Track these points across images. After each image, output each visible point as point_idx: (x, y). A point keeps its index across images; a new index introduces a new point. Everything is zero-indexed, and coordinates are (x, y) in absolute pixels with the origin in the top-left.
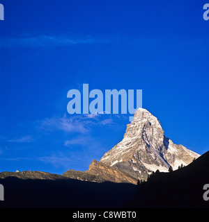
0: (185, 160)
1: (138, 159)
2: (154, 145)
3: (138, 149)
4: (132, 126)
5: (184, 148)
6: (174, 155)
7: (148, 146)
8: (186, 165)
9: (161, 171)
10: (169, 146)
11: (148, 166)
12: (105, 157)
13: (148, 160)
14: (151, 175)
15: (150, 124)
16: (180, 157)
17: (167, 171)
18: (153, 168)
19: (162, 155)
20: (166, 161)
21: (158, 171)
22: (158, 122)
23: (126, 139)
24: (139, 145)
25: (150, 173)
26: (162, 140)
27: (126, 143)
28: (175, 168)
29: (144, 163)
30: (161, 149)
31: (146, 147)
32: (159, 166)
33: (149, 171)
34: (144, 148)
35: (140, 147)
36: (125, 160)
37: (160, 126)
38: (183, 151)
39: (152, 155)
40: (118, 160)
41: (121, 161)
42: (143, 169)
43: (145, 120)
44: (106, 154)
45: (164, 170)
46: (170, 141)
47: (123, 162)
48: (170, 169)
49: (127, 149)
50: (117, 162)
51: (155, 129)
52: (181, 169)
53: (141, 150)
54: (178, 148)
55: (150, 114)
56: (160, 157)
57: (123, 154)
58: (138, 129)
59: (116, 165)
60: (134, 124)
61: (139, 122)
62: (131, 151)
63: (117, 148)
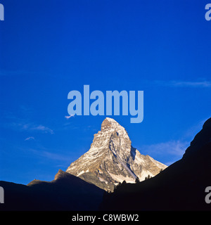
0: (152, 171)
1: (105, 169)
2: (121, 156)
3: (105, 160)
4: (99, 136)
5: (151, 159)
6: (141, 166)
7: (115, 156)
8: (153, 176)
9: (127, 182)
10: (136, 157)
11: (114, 177)
12: (72, 167)
13: (114, 170)
14: (117, 186)
15: (118, 134)
16: (147, 168)
17: (134, 182)
18: (120, 179)
19: (128, 166)
20: (133, 172)
21: (124, 182)
22: (125, 132)
23: (93, 149)
24: (106, 155)
25: (116, 184)
26: (129, 150)
27: (92, 153)
28: (142, 179)
29: (111, 174)
30: (128, 160)
31: (113, 157)
32: (125, 176)
33: (116, 182)
34: (111, 158)
35: (107, 158)
36: (91, 171)
37: (127, 136)
38: (150, 161)
39: (119, 165)
40: (85, 170)
41: (88, 171)
42: (110, 180)
43: (112, 130)
44: (73, 164)
45: (131, 181)
46: (137, 151)
47: (90, 173)
48: (137, 180)
49: (94, 159)
50: (83, 172)
51: (122, 139)
52: (148, 180)
53: (107, 160)
54: (145, 159)
55: (118, 124)
56: (128, 168)
57: (89, 164)
58: (105, 139)
59: (83, 175)
60: (101, 134)
61: (107, 132)
62: (98, 161)
63: (84, 158)
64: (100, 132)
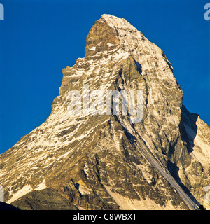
1: (98, 180)
2: (148, 138)
3: (98, 150)
4: (79, 73)
7: (129, 139)
10: (197, 140)
13: (128, 184)
15: (139, 68)
19: (173, 169)
20: (186, 189)
22: (163, 63)
24: (102, 135)
26: (175, 119)
27: (57, 129)
29: (115, 196)
30: (172, 150)
31: (123, 143)
34: (117, 145)
35: (104, 144)
36: (54, 185)
37: (169, 76)
39: (144, 168)
40: (33, 184)
41: (42, 186)
43: (122, 56)
46: (199, 123)
47: (48, 191)
49: (63, 149)
50: (27, 189)
51: (153, 86)
53: (106, 152)
55: (139, 35)
56: (170, 178)
57: (47, 164)
58: (98, 85)
59: (26, 199)
60: (87, 67)
61: (104, 62)
62: (75, 154)
63: (31, 145)
64: (81, 61)
